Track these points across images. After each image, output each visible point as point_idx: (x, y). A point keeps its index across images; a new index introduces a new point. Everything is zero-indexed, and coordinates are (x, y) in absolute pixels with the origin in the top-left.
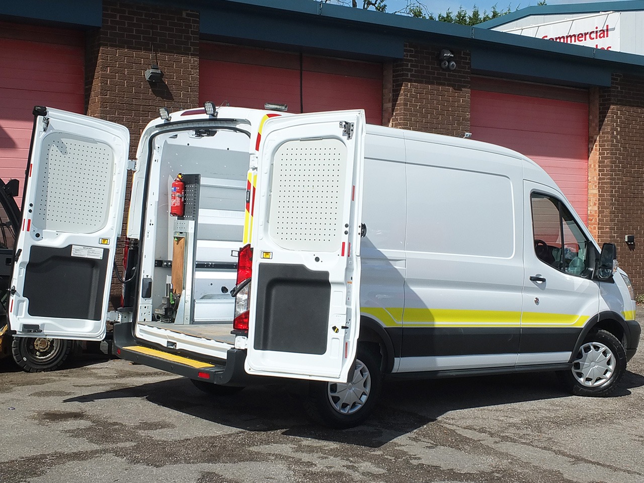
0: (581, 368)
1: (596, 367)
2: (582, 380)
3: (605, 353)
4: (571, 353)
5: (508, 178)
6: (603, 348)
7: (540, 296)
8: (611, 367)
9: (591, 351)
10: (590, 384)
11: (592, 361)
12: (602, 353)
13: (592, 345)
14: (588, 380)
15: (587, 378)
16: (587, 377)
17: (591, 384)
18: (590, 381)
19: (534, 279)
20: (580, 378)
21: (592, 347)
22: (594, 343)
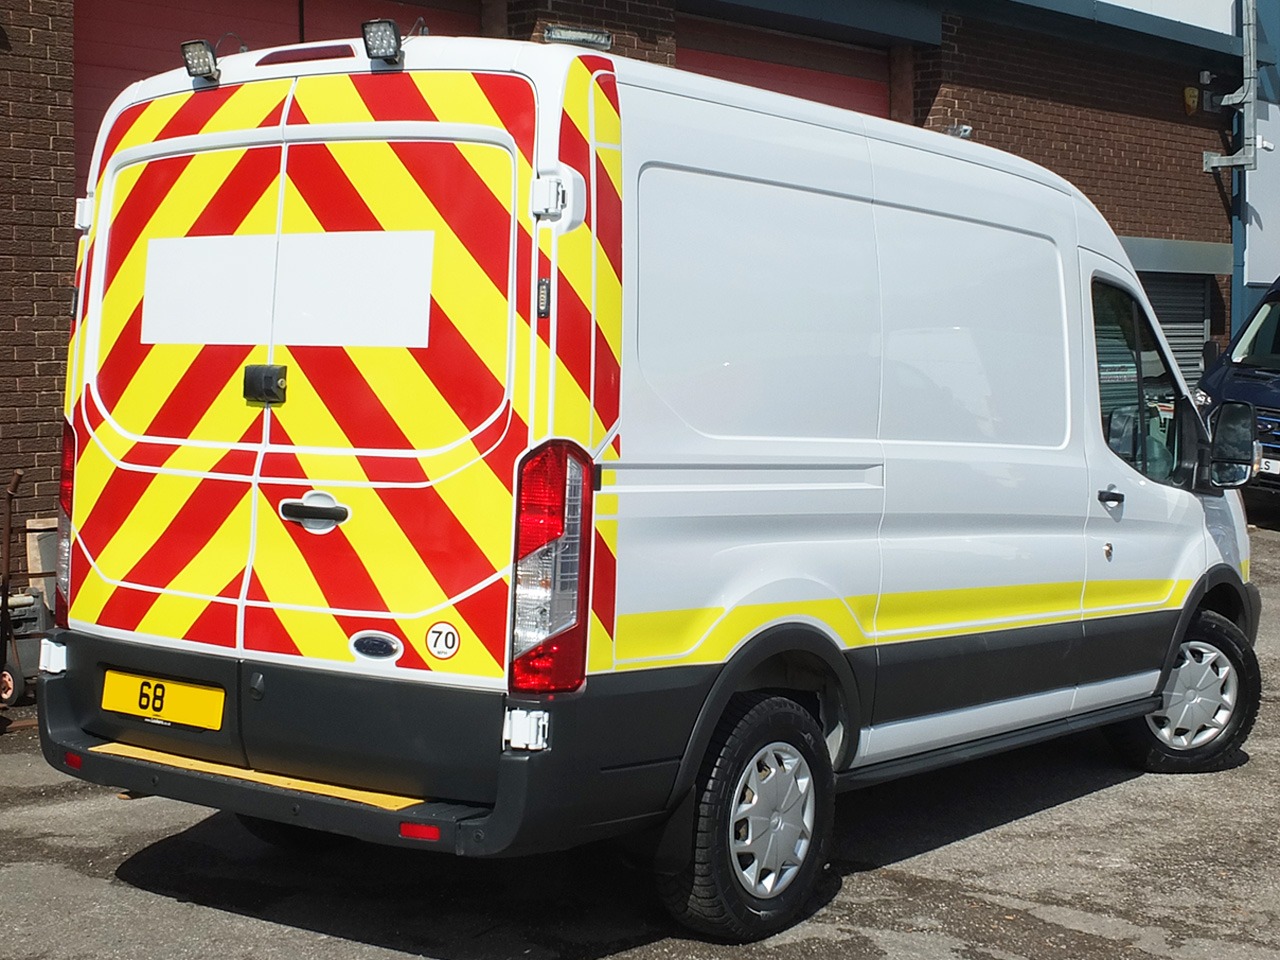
0: (1164, 706)
1: (1198, 700)
2: (1166, 733)
3: (1215, 666)
4: (1159, 672)
5: (1052, 240)
6: (1211, 654)
7: (1117, 539)
8: (1229, 698)
9: (1188, 662)
10: (1183, 742)
11: (1189, 688)
12: (1210, 668)
13: (1188, 647)
14: (1180, 732)
15: (1178, 729)
16: (1178, 726)
17: (1186, 743)
18: (1183, 735)
19: (1105, 497)
20: (1161, 728)
21: (1188, 654)
22: (1193, 644)
